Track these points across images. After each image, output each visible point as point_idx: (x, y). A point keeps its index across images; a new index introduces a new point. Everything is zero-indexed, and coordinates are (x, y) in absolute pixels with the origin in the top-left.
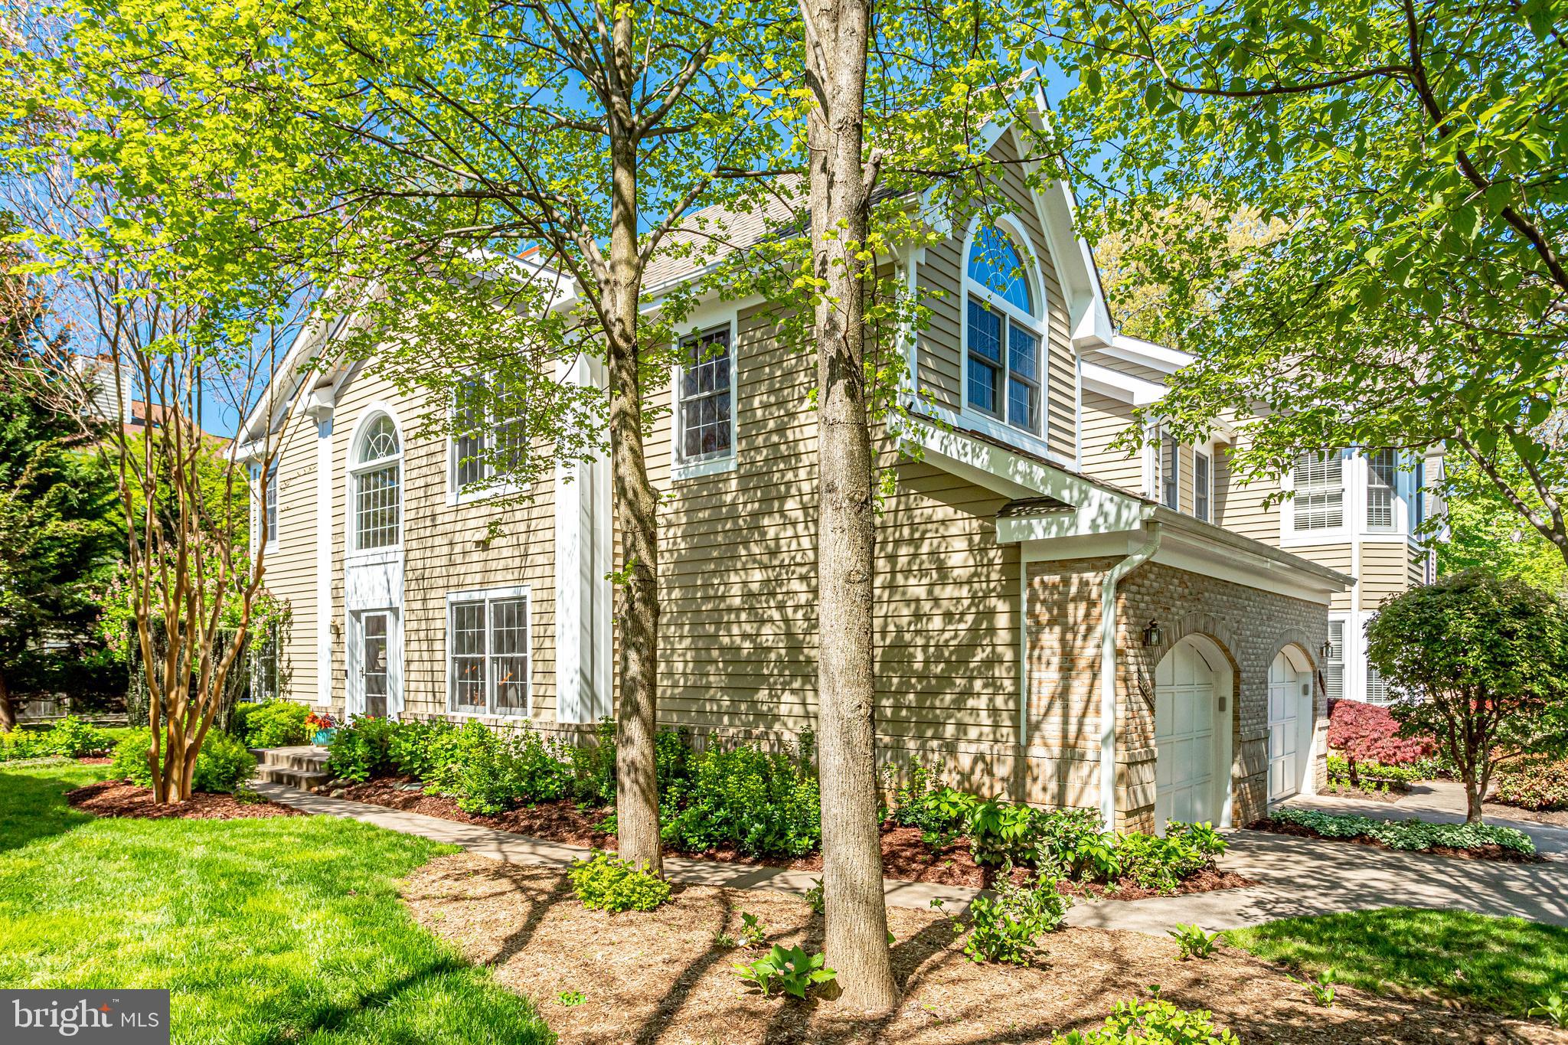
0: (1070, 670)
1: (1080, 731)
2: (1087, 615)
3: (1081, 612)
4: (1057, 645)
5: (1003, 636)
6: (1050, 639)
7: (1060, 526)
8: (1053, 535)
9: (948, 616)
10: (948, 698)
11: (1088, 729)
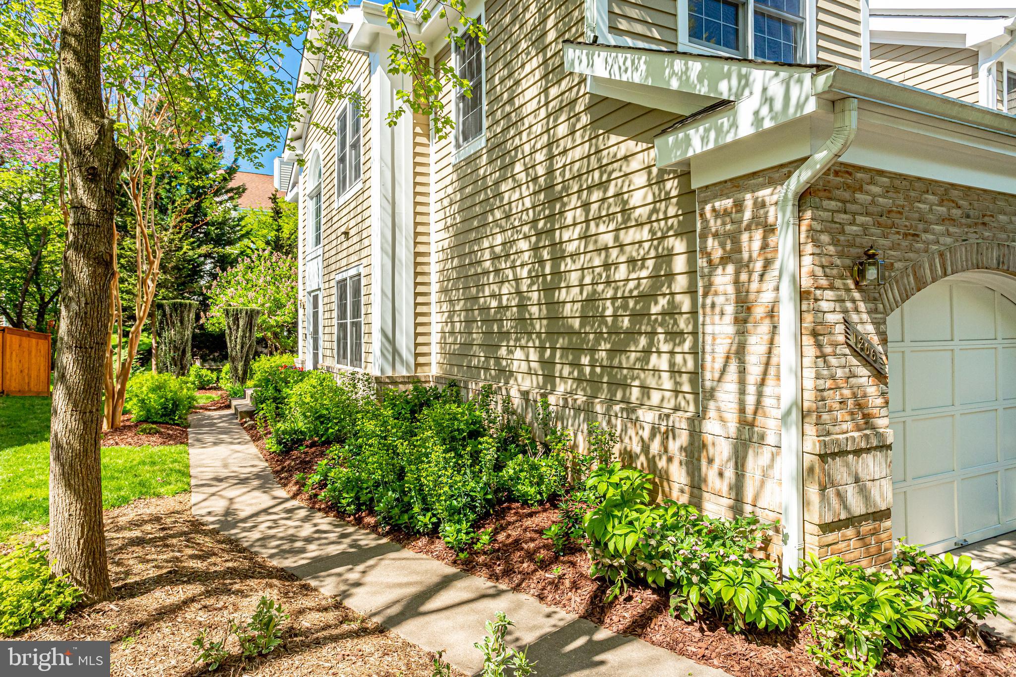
0: (745, 321)
1: (758, 403)
2: (764, 246)
3: (757, 245)
4: (731, 289)
5: (681, 283)
6: (723, 280)
7: (719, 131)
8: (711, 146)
9: (631, 261)
10: (633, 356)
11: (767, 402)
